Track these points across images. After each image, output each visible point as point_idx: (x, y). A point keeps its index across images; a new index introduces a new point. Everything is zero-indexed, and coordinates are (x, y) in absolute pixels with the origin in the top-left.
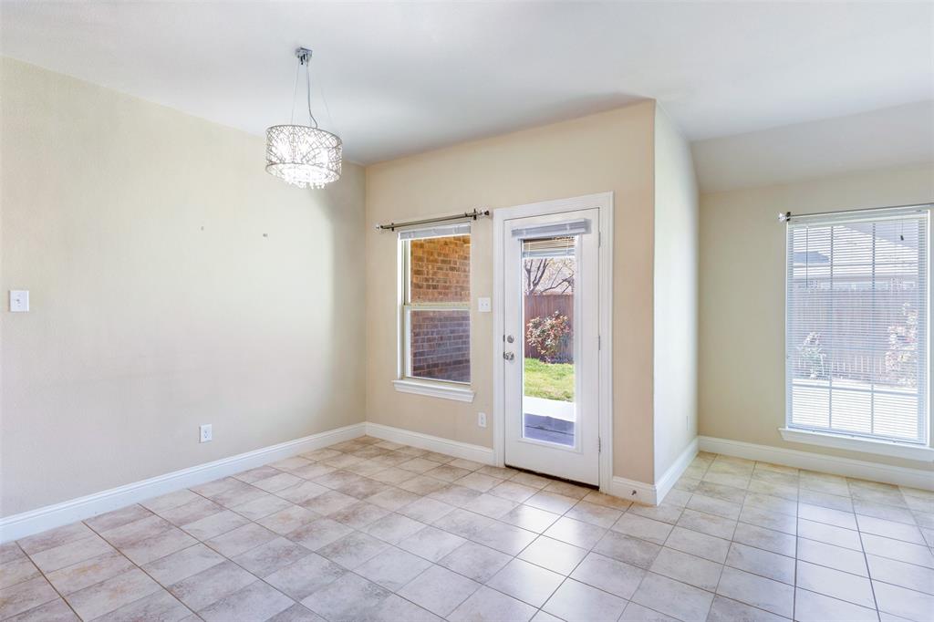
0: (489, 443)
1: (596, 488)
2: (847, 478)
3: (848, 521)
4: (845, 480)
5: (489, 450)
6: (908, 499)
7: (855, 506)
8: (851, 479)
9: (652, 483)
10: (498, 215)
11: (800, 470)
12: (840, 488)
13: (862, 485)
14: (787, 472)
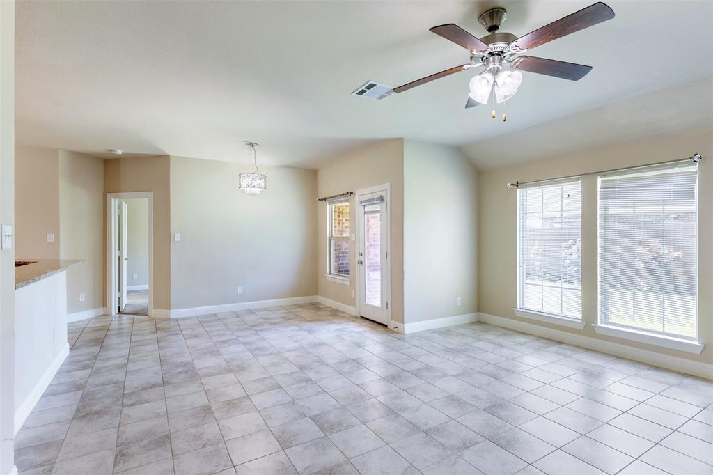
0: (354, 305)
1: (386, 326)
5: (354, 309)
9: (403, 323)
10: (357, 193)
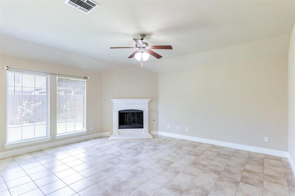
2: (28, 153)
3: (37, 164)
4: (28, 154)
6: (47, 152)
7: (37, 159)
8: (30, 153)
11: (13, 157)
12: (29, 157)
13: (34, 153)
14: (8, 159)
